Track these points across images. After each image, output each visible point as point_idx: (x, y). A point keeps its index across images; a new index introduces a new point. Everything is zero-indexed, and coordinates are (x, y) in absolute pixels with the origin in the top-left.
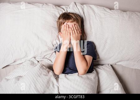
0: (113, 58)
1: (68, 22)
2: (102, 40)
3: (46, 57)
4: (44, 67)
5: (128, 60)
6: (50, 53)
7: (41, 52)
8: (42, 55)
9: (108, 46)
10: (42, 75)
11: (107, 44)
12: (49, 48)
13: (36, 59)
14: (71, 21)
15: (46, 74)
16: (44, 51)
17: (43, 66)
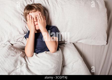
0: (74, 37)
3: (19, 40)
5: (86, 38)
6: (21, 37)
7: (14, 37)
8: (15, 40)
10: (10, 56)
12: (20, 33)
13: (10, 42)
15: (14, 55)
16: (17, 35)
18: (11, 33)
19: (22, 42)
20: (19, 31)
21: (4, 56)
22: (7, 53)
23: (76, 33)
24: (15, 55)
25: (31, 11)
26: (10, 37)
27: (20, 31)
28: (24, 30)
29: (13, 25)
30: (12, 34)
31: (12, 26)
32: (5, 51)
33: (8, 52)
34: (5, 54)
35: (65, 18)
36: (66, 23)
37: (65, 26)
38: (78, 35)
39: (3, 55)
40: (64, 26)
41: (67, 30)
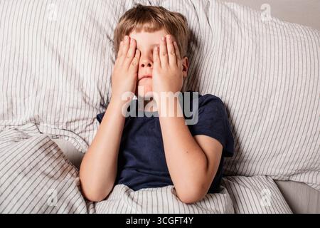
0: (284, 155)
3: (72, 127)
4: (55, 152)
6: (86, 116)
7: (58, 109)
8: (61, 120)
9: (273, 116)
10: (38, 173)
11: (270, 109)
12: (87, 100)
13: (40, 127)
15: (52, 173)
16: (71, 105)
17: (52, 148)
18: (52, 93)
19: (83, 135)
20: (84, 90)
21: (18, 165)
22: (31, 159)
24: (56, 177)
26: (45, 106)
27: (88, 94)
28: (103, 92)
29: (70, 64)
30: (55, 98)
32: (26, 151)
33: (34, 157)
34: (22, 160)
36: (265, 96)
37: (259, 106)
39: (15, 160)
40: (255, 106)
41: (263, 121)
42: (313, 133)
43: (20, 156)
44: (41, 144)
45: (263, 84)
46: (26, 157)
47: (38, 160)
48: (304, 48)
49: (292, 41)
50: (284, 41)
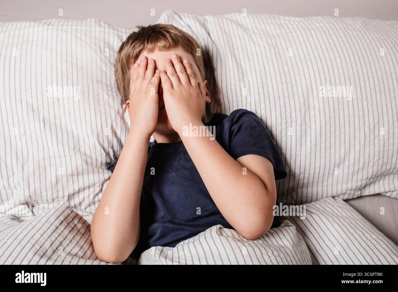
0: (347, 164)
1: (152, 51)
2: (292, 101)
3: (77, 200)
4: (79, 226)
8: (61, 194)
9: (318, 120)
11: (312, 113)
12: (89, 161)
14: (161, 43)
16: (69, 172)
17: (76, 221)
18: (42, 163)
20: (82, 150)
22: (53, 238)
23: (357, 143)
25: (149, 46)
27: (88, 153)
28: (106, 145)
30: (48, 168)
31: (53, 127)
35: (293, 82)
36: (302, 100)
37: (298, 113)
38: (367, 151)
40: (293, 116)
41: (308, 131)
42: (372, 127)
43: (38, 236)
44: (62, 218)
45: (294, 88)
46: (46, 236)
47: (60, 239)
48: (329, 37)
49: (313, 33)
50: (305, 35)
